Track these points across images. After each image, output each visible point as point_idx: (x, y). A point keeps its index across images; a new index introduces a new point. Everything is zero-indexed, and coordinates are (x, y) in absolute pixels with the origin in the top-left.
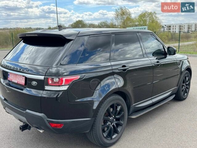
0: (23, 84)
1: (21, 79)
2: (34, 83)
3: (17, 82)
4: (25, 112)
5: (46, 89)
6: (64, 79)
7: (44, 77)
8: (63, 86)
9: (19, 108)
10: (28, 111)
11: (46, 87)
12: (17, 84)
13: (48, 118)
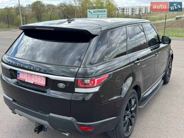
0: (43, 85)
1: (40, 79)
2: (61, 85)
3: (33, 83)
4: (47, 116)
5: (76, 91)
6: (96, 80)
7: (74, 78)
8: (95, 87)
9: (37, 111)
10: (51, 114)
11: (76, 89)
12: (34, 84)
13: (78, 121)
